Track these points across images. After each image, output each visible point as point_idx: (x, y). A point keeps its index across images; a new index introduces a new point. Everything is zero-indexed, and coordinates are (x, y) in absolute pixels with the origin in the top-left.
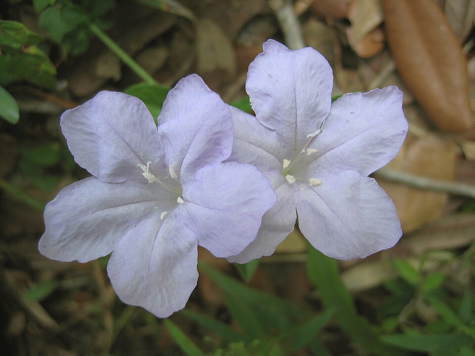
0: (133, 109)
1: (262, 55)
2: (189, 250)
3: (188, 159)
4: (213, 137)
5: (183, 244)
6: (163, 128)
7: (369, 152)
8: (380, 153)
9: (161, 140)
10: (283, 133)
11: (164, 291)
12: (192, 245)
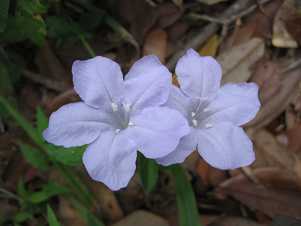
0: (113, 68)
1: (186, 56)
2: (131, 152)
3: (141, 100)
4: (159, 89)
5: (128, 148)
6: (129, 82)
7: (239, 114)
8: (245, 116)
9: (124, 89)
10: (193, 99)
11: (115, 174)
12: (133, 150)
